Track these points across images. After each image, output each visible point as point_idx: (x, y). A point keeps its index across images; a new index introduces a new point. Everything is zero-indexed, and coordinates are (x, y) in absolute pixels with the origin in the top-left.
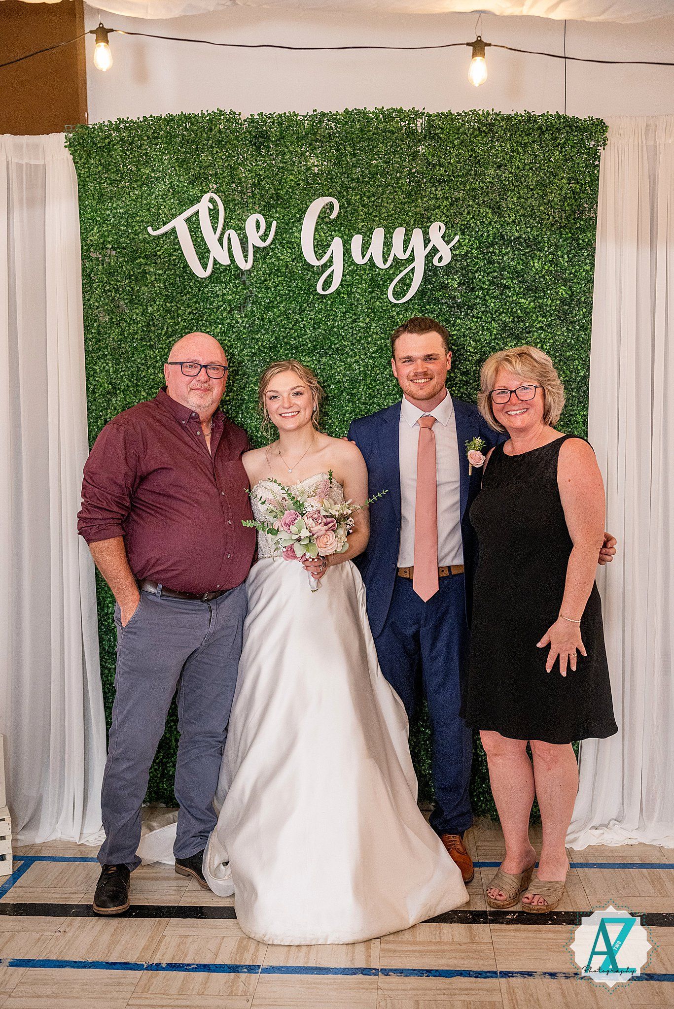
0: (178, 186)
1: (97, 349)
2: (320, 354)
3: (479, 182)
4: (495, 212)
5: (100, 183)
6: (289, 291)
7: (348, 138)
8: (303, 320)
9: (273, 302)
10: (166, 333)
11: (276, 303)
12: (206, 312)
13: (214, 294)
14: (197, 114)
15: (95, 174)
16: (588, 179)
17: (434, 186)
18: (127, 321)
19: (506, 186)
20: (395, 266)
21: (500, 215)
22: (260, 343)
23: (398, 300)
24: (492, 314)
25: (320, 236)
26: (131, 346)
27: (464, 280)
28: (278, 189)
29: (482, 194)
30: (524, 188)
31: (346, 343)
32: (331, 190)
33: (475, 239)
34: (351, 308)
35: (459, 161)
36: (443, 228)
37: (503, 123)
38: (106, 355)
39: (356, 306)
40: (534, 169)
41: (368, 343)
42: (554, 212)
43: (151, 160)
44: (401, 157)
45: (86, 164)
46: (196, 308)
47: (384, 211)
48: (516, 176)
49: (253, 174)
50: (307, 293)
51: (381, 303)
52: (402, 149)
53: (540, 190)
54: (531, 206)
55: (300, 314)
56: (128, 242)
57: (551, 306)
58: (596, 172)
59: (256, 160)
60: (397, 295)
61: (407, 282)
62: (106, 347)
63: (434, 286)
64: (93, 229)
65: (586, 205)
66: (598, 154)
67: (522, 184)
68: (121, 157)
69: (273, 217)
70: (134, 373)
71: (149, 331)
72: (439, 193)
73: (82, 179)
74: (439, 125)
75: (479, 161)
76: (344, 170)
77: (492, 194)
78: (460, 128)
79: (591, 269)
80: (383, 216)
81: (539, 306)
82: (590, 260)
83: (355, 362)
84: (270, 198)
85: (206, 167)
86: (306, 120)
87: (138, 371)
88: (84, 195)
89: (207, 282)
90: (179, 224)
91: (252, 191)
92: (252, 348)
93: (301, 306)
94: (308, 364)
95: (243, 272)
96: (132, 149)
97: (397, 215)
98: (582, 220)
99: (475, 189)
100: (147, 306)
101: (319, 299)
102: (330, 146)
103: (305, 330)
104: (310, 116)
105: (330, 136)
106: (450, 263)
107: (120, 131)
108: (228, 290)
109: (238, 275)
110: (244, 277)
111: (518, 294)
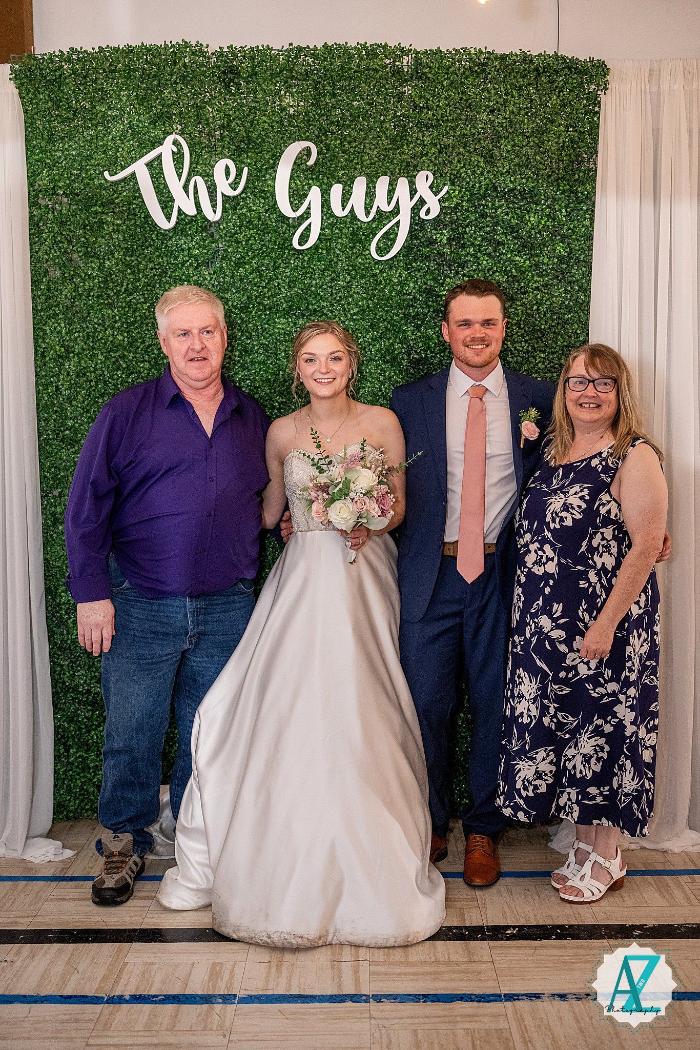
0: (138, 126)
1: (46, 308)
3: (470, 128)
4: (487, 161)
5: (49, 121)
6: (262, 245)
7: (327, 76)
8: (277, 278)
9: (245, 258)
10: (126, 290)
11: (247, 258)
13: (178, 248)
14: (159, 46)
15: (44, 111)
16: (588, 126)
17: (421, 131)
18: (81, 276)
19: (499, 132)
20: (379, 219)
21: (493, 165)
22: (230, 303)
23: (382, 256)
24: (484, 272)
25: (296, 184)
26: (87, 304)
27: (455, 235)
28: (250, 131)
29: (473, 141)
30: (519, 135)
31: (325, 304)
32: (307, 134)
33: (466, 190)
34: (330, 265)
35: (449, 104)
36: (431, 178)
37: (496, 63)
38: (58, 315)
39: (335, 262)
40: (529, 114)
41: (349, 304)
42: (551, 162)
43: (107, 97)
44: (385, 99)
45: (34, 99)
46: (159, 264)
47: (366, 158)
48: (511, 122)
49: (222, 115)
50: (281, 248)
51: (363, 260)
52: (386, 89)
53: (535, 137)
54: (526, 154)
55: (274, 271)
56: (83, 187)
57: (548, 265)
58: (595, 119)
59: (225, 99)
60: (380, 251)
61: (392, 236)
62: (58, 305)
63: (422, 242)
64: (42, 172)
65: (585, 155)
66: (599, 99)
67: (516, 130)
68: (74, 92)
69: (244, 163)
70: (90, 334)
71: (107, 288)
72: (427, 140)
73: (30, 116)
74: (428, 63)
75: (470, 104)
76: (323, 111)
77: (485, 141)
78: (450, 67)
79: (591, 224)
80: (365, 163)
81: (535, 265)
82: (590, 215)
84: (241, 141)
85: (170, 106)
86: (282, 55)
87: (94, 332)
88: (31, 134)
89: (171, 234)
90: (140, 168)
91: (221, 133)
93: (276, 262)
94: (284, 326)
95: (211, 224)
96: (86, 83)
97: (380, 163)
98: (580, 171)
99: (466, 135)
100: (104, 260)
101: (294, 254)
102: (307, 85)
103: (280, 289)
104: (285, 51)
105: (307, 73)
106: (438, 216)
107: (73, 63)
108: (194, 243)
109: (206, 227)
110: (212, 229)
111: (512, 251)
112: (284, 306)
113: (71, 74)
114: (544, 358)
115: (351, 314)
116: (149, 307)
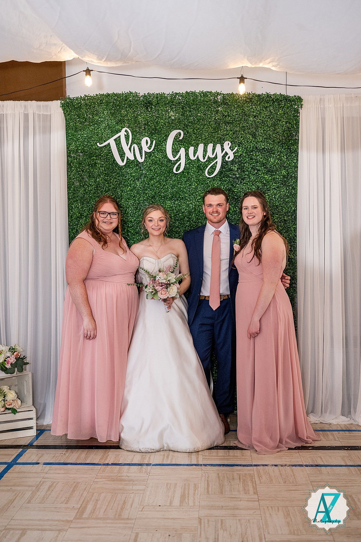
0: (111, 125)
1: (73, 198)
2: (175, 200)
3: (246, 123)
4: (253, 137)
5: (75, 123)
6: (161, 171)
7: (188, 104)
8: (167, 185)
9: (154, 177)
10: (105, 190)
12: (123, 181)
13: (126, 173)
14: (120, 93)
15: (74, 119)
16: (295, 122)
17: (226, 125)
18: (87, 185)
19: (258, 125)
20: (208, 160)
21: (255, 139)
22: (147, 195)
23: (210, 176)
24: (252, 182)
25: (175, 147)
26: (89, 196)
27: (240, 167)
28: (156, 126)
29: (247, 129)
30: (266, 126)
32: (180, 127)
33: (244, 149)
34: (189, 179)
35: (237, 114)
36: (230, 144)
37: (256, 98)
38: (78, 201)
39: (191, 178)
40: (270, 118)
41: (196, 195)
42: (279, 137)
43: (99, 113)
44: (210, 112)
45: (69, 114)
46: (119, 179)
47: (203, 136)
48: (263, 121)
49: (145, 120)
50: (169, 173)
51: (202, 177)
52: (211, 109)
53: (273, 127)
54: (269, 134)
55: (166, 182)
56: (88, 149)
57: (278, 179)
58: (298, 118)
59: (146, 113)
60: (209, 173)
61: (214, 167)
62: (78, 197)
63: (226, 170)
64: (72, 144)
65: (294, 133)
66: (299, 111)
67: (265, 124)
68: (85, 112)
69: (153, 138)
70: (91, 208)
71: (97, 190)
72: (228, 128)
73: (67, 121)
74: (228, 98)
75: (246, 114)
76: (186, 118)
77: (252, 129)
79: (297, 161)
80: (203, 138)
81: (273, 179)
82: (296, 158)
83: (190, 203)
84: (152, 130)
85: (124, 117)
86: (169, 96)
88: (68, 128)
89: (124, 167)
90: (111, 141)
91: (144, 127)
92: (144, 197)
93: (166, 178)
95: (140, 163)
96: (90, 108)
97: (209, 138)
98: (292, 140)
99: (244, 126)
100: (96, 178)
101: (174, 175)
102: (179, 107)
103: (168, 189)
104: (170, 94)
105: (179, 103)
106: (233, 159)
107: (85, 101)
108: (133, 171)
109: (138, 164)
110: (140, 165)
111: (264, 173)
112: (170, 196)
113: (84, 105)
114: (278, 217)
115: (197, 199)
116: (114, 197)
